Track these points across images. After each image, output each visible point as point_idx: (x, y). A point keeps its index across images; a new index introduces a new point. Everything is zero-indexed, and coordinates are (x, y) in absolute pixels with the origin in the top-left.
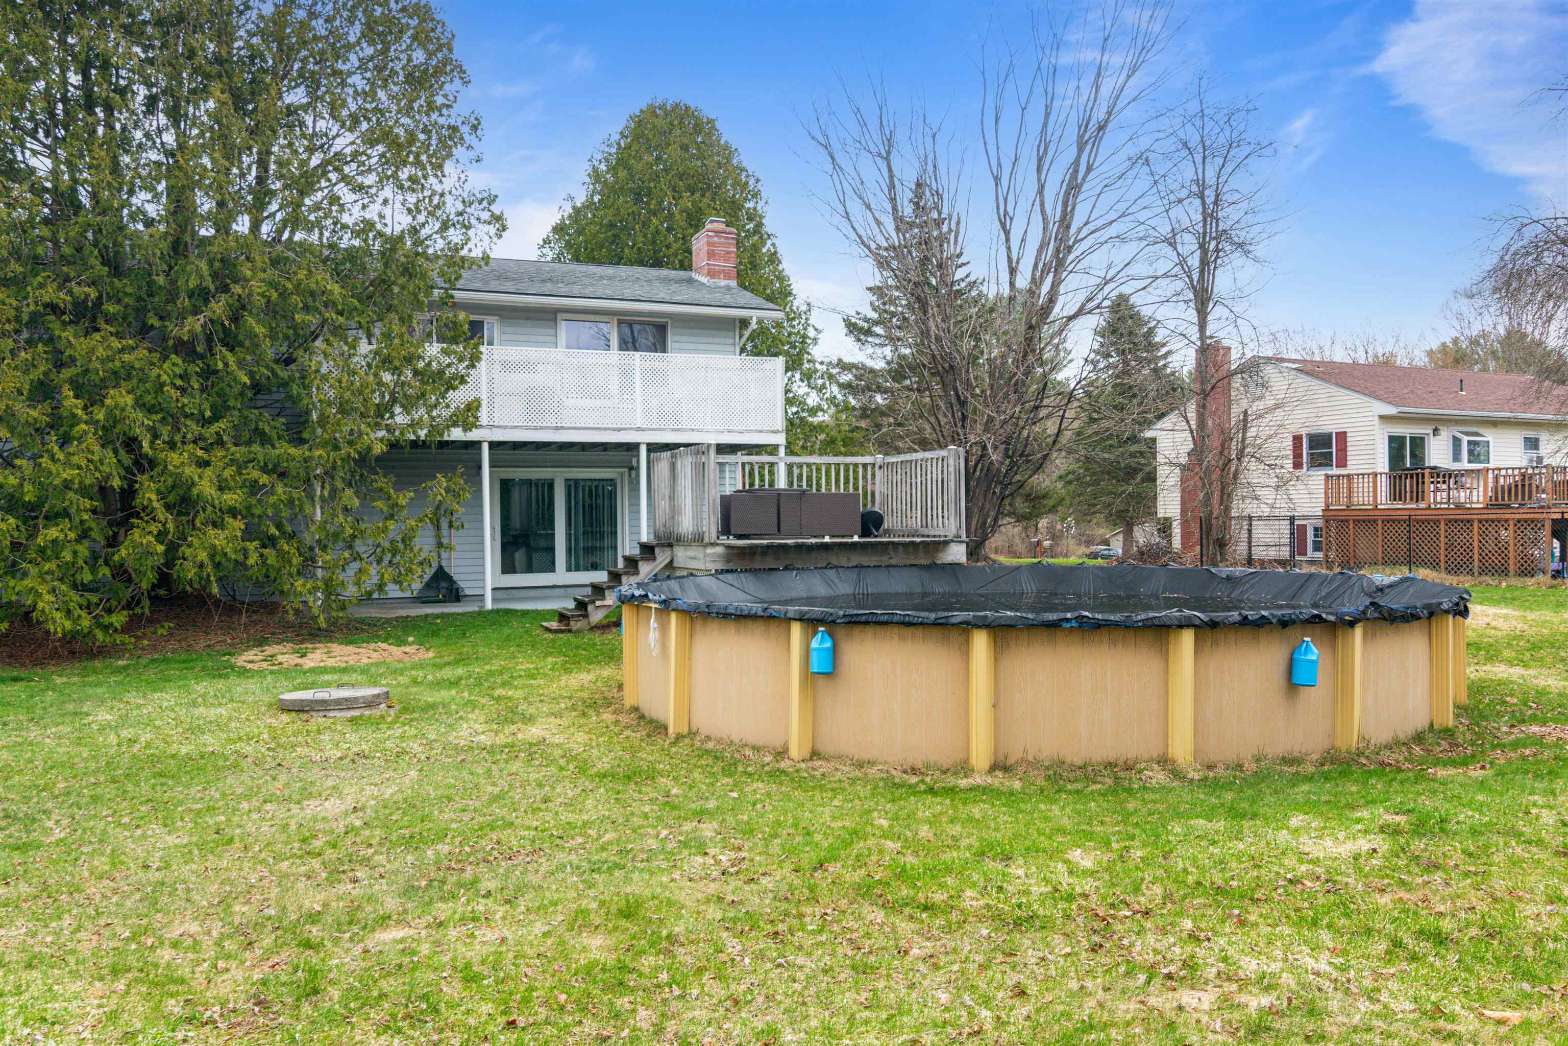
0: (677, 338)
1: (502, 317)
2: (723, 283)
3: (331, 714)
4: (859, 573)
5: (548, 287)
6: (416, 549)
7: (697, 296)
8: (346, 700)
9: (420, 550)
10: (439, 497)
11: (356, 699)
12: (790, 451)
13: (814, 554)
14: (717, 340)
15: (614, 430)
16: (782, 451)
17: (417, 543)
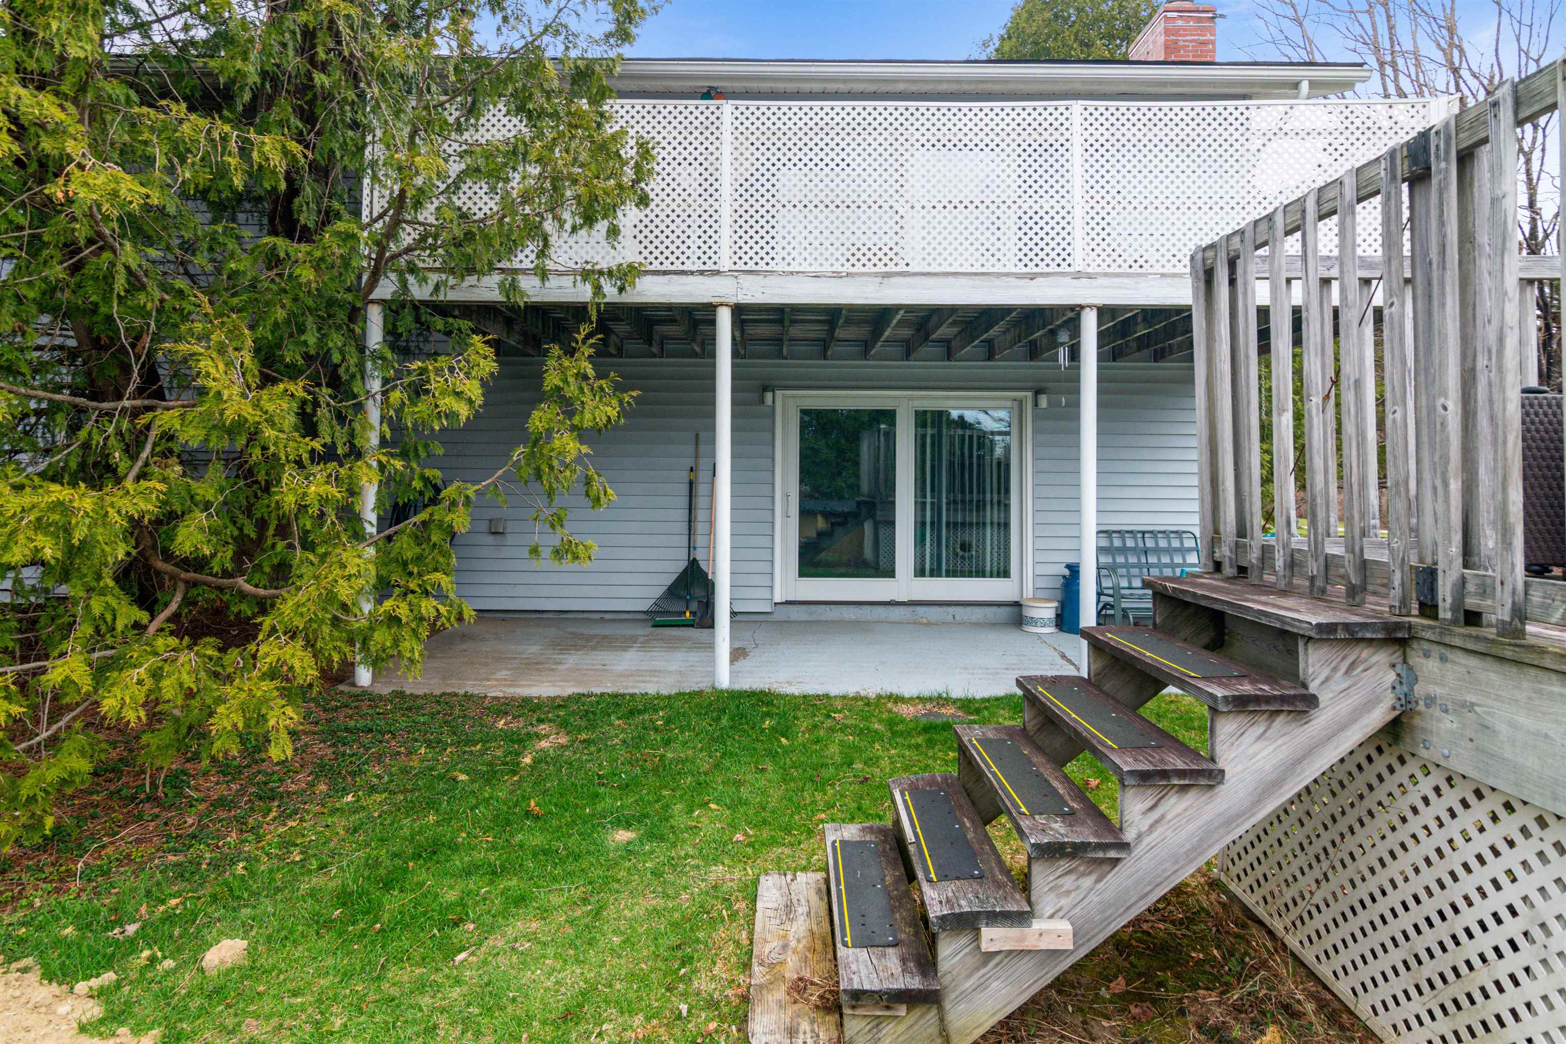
15: (1017, 276)
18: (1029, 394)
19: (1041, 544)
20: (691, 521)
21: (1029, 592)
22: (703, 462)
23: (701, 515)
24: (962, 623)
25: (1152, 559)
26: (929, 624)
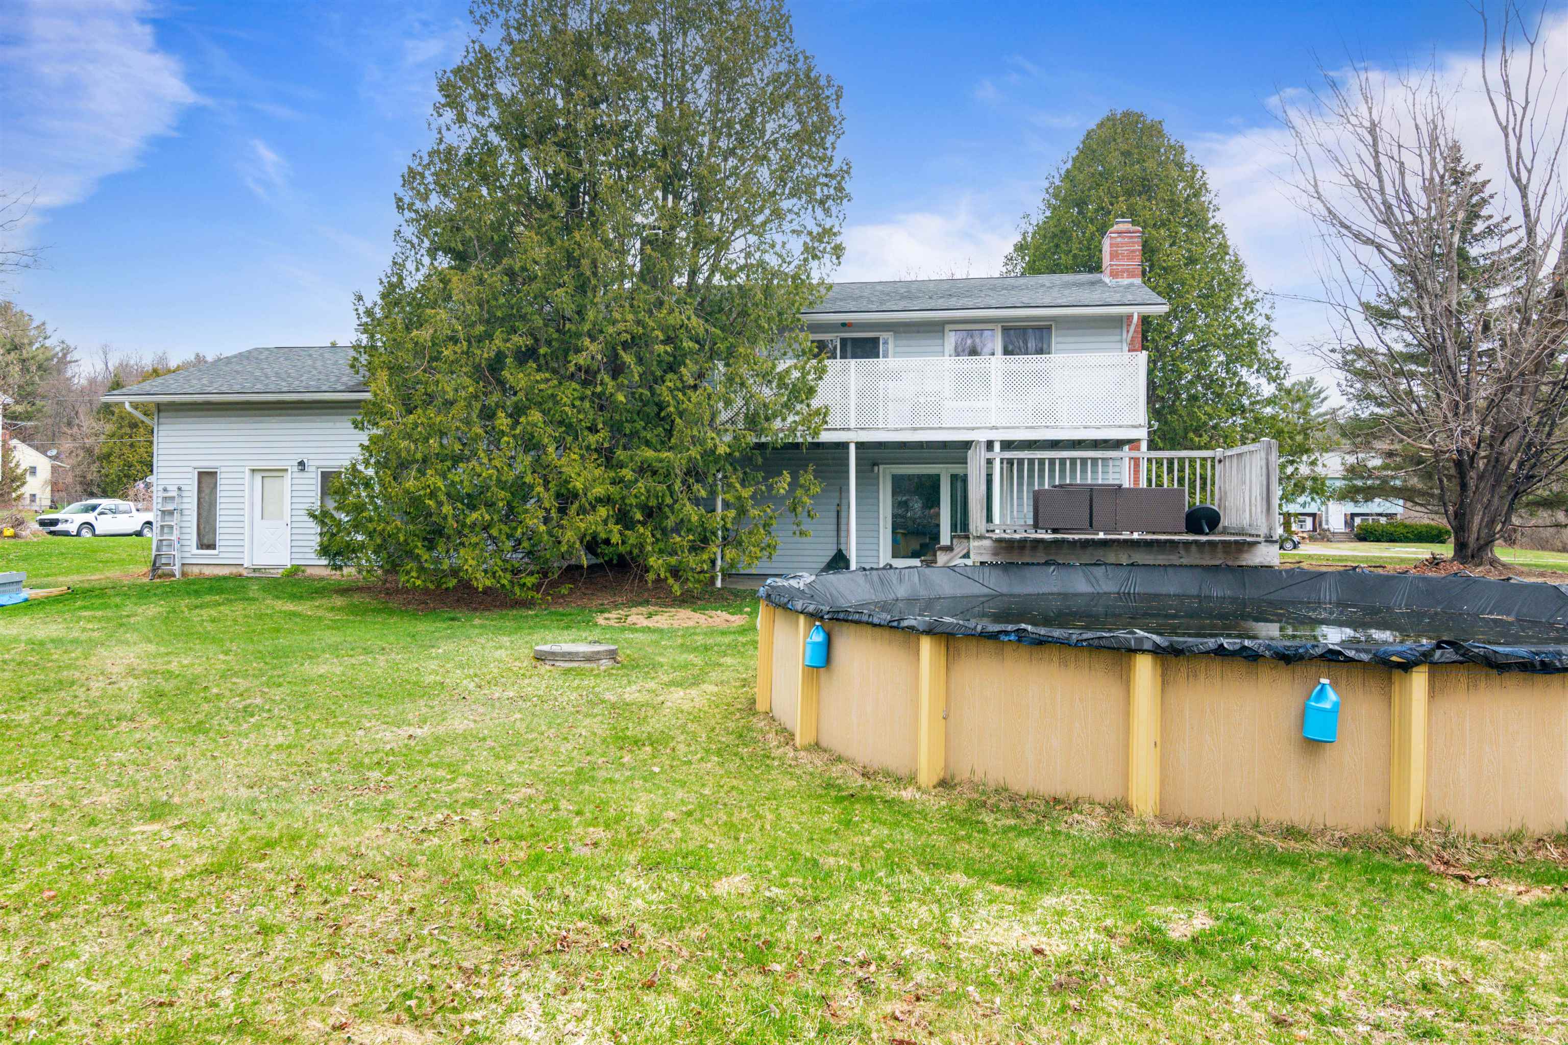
0: (1059, 339)
1: (895, 332)
2: (1126, 281)
3: (557, 664)
4: (1130, 572)
5: (953, 302)
7: (1108, 297)
8: (570, 653)
11: (577, 654)
12: (1152, 446)
13: (1090, 550)
14: (1106, 338)
15: (968, 429)
16: (1144, 446)
20: (838, 530)
22: (844, 501)
23: (843, 527)
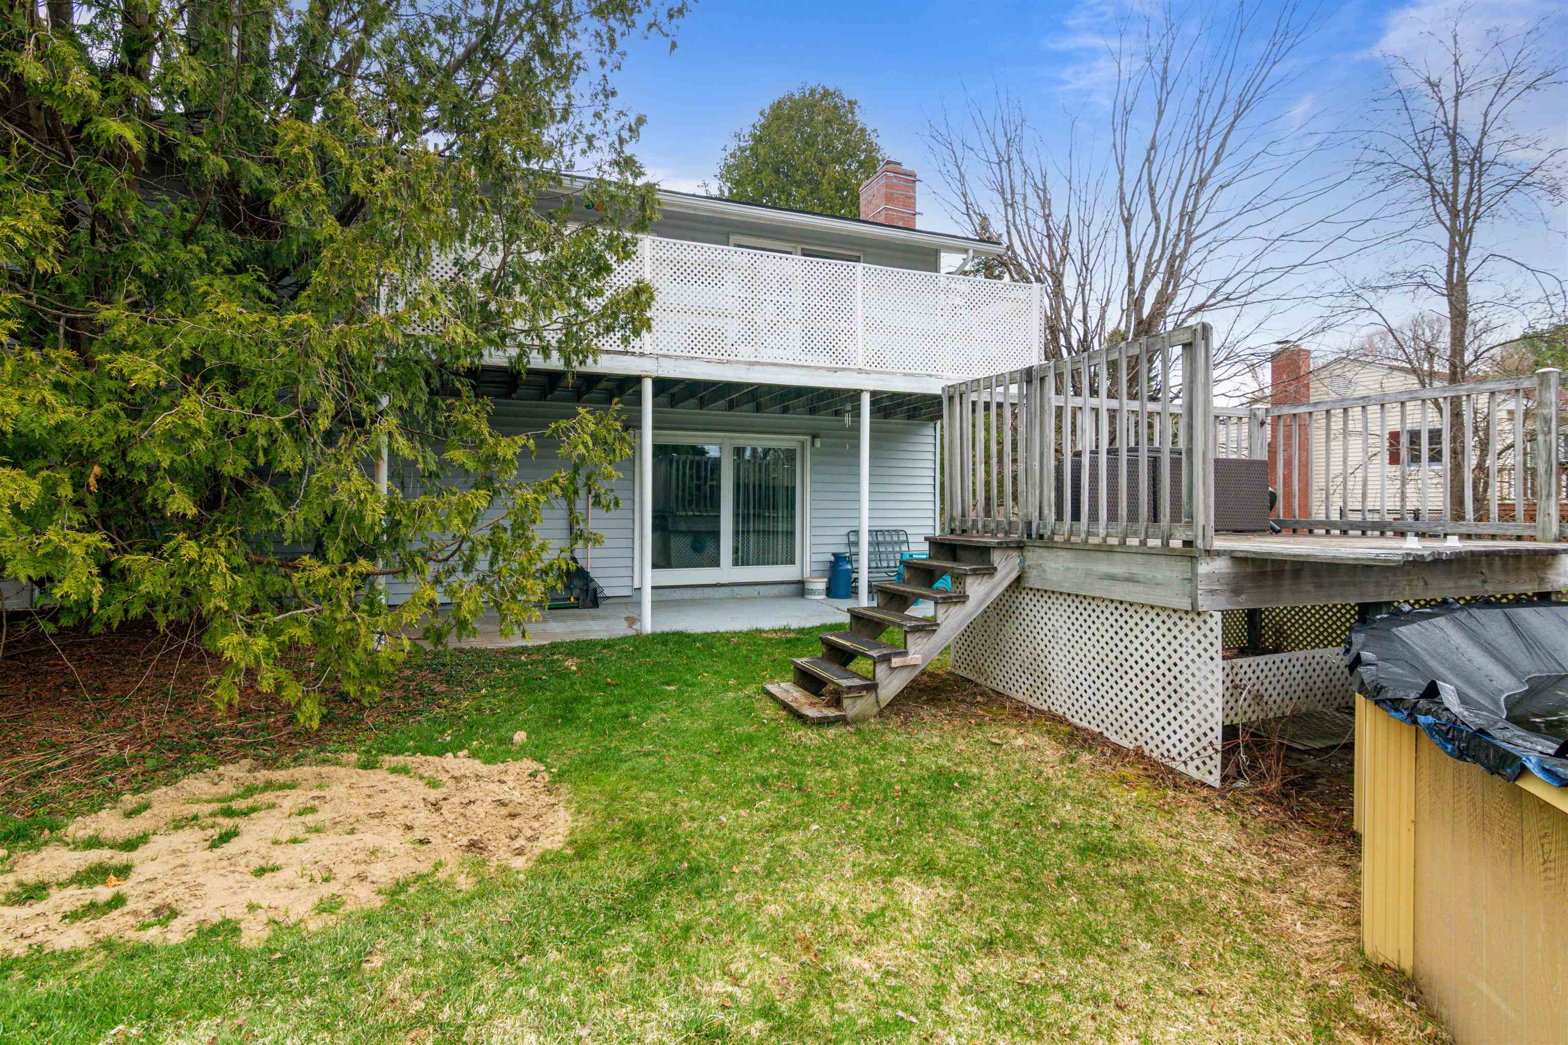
6: (535, 545)
9: (542, 548)
10: (581, 449)
15: (828, 370)
17: (538, 534)
18: (808, 438)
19: (816, 540)
21: (807, 574)
24: (764, 597)
25: (882, 549)
26: (743, 599)
